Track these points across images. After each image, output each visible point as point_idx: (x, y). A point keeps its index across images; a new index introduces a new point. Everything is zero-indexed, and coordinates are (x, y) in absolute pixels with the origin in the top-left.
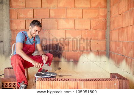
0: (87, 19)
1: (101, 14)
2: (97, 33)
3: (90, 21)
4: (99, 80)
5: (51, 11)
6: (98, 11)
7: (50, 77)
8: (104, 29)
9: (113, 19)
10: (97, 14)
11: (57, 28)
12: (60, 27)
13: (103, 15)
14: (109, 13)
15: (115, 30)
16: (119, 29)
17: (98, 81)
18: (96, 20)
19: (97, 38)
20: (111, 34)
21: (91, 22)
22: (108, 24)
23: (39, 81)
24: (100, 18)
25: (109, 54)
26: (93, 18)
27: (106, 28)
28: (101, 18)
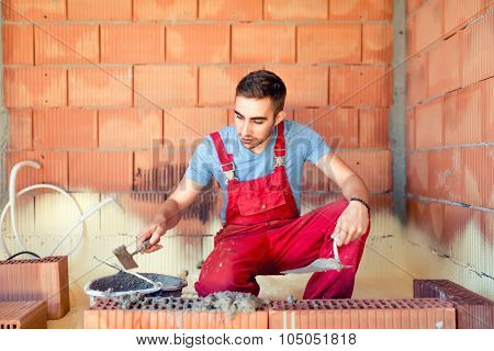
0: (316, 65)
1: (372, 45)
2: (356, 120)
3: (326, 73)
4: (365, 305)
5: (171, 34)
6: (356, 32)
7: (153, 294)
8: (384, 103)
9: (417, 63)
10: (355, 45)
11: (195, 102)
12: (205, 98)
13: (376, 49)
14: (401, 40)
15: (431, 103)
16: (446, 98)
17: (361, 311)
18: (352, 68)
19: (354, 140)
20: (412, 122)
21: (332, 76)
22: (399, 83)
23: (97, 312)
24: (365, 61)
25: (403, 204)
26: (336, 61)
27: (390, 101)
28: (372, 61)
